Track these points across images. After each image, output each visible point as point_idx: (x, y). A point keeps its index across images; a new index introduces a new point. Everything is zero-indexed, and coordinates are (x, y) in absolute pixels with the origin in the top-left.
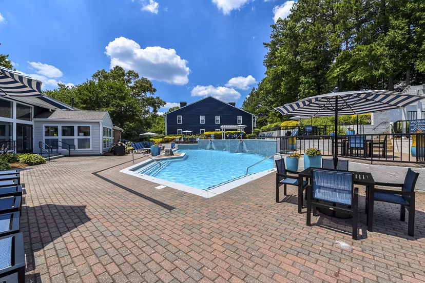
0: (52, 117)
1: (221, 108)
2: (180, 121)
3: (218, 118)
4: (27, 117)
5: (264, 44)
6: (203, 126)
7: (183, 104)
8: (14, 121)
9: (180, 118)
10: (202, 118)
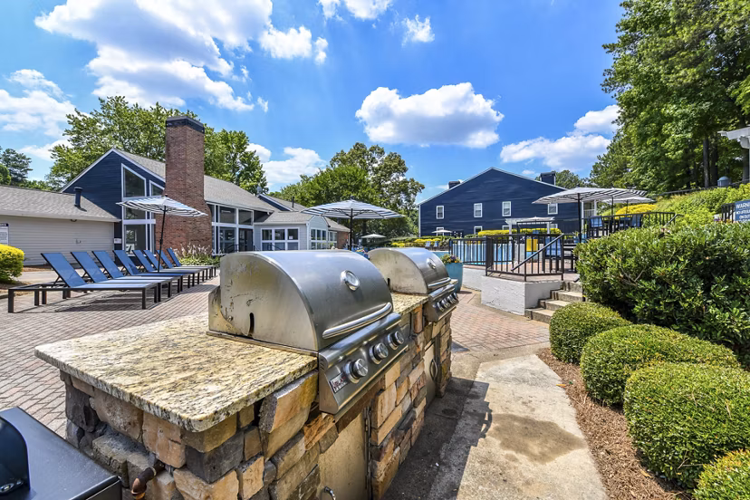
0: (269, 221)
1: (514, 187)
2: (440, 214)
3: (507, 205)
4: (248, 222)
5: (605, 47)
6: (479, 222)
7: (451, 185)
8: (237, 226)
9: (440, 209)
10: (478, 207)
